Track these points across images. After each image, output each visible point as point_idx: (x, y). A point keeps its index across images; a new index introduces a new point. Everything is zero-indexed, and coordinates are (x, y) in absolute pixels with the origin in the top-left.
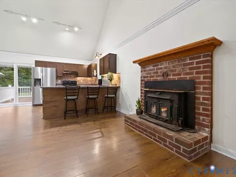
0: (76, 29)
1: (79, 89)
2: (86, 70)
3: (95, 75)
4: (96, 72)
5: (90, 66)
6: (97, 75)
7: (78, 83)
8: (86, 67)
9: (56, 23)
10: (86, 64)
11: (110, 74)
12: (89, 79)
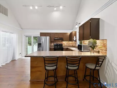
0: (61, 7)
1: (57, 60)
2: (69, 36)
3: (75, 40)
4: (76, 38)
5: (71, 33)
6: (76, 40)
7: (63, 45)
8: (69, 34)
9: (49, 6)
10: (69, 32)
11: (91, 40)
12: (70, 42)
